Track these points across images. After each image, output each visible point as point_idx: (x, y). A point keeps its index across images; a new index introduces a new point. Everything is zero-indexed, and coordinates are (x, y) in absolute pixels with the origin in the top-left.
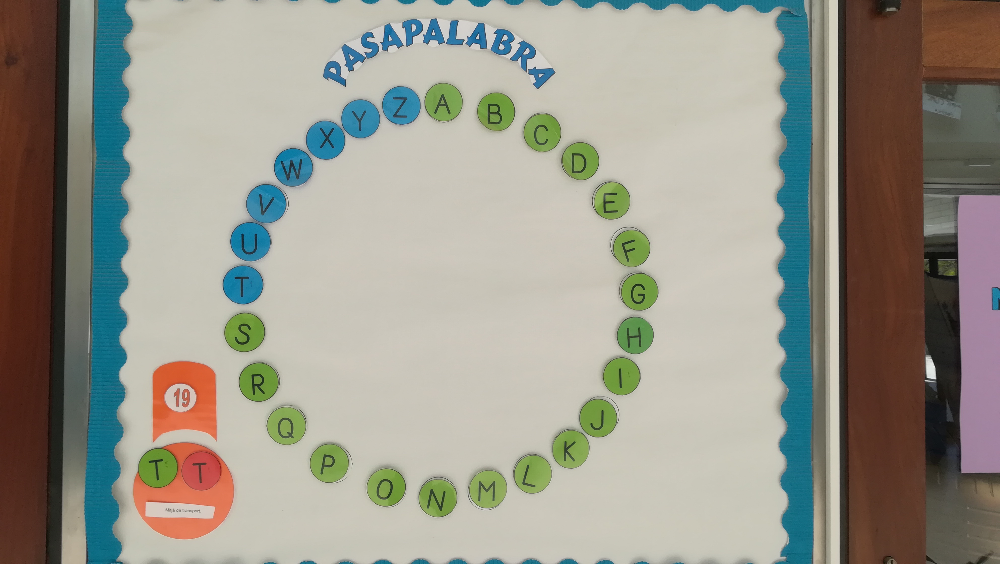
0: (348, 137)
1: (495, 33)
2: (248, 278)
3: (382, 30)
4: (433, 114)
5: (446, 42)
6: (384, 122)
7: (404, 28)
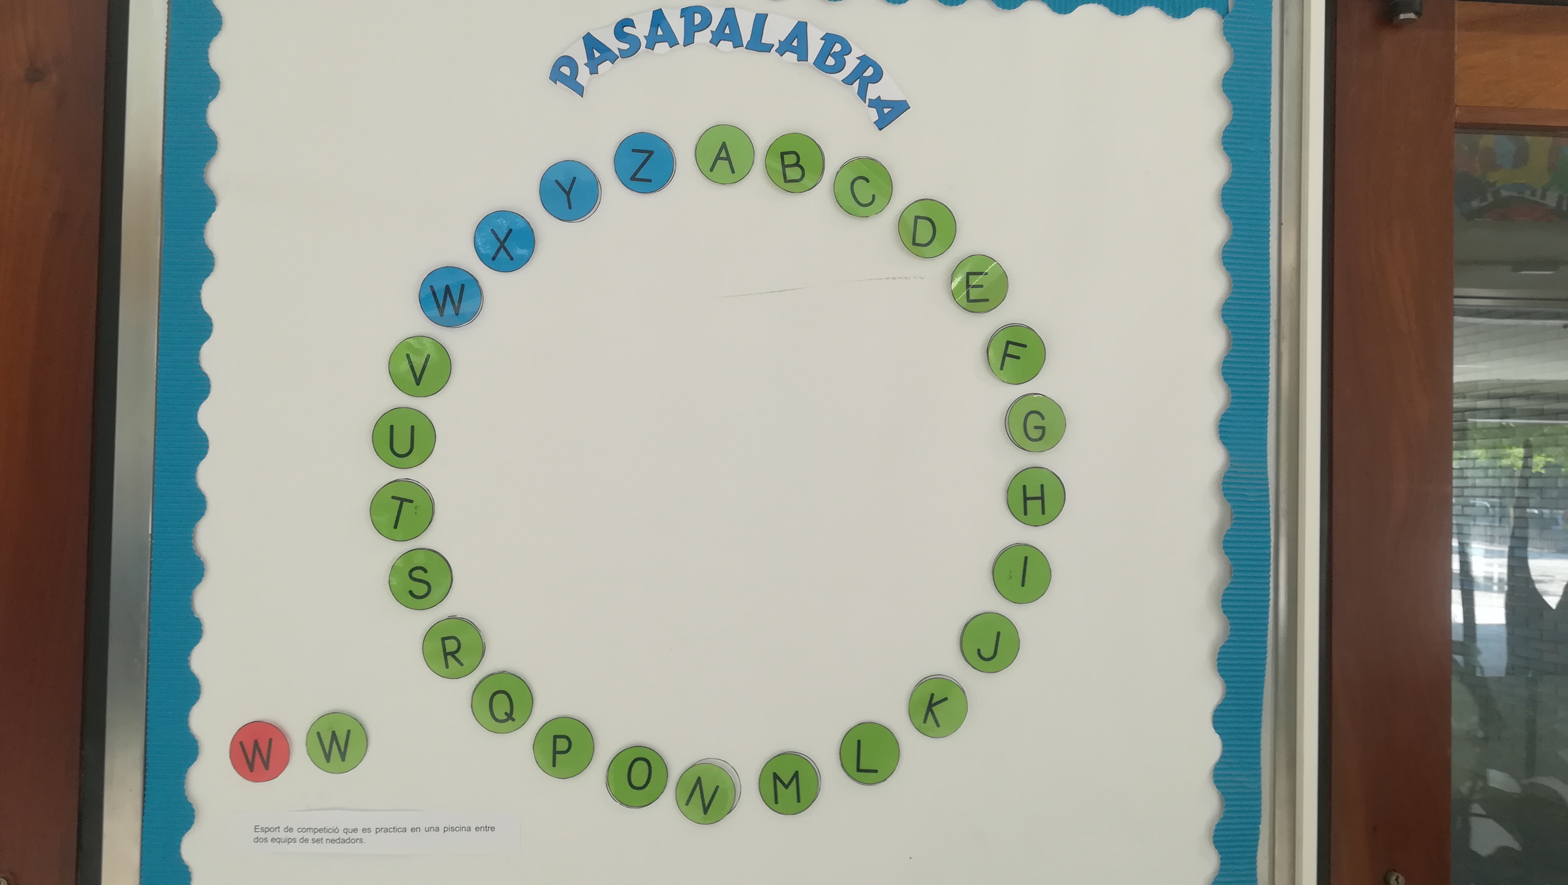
1: (821, 39)
3: (648, 15)
5: (745, 45)
7: (683, 18)
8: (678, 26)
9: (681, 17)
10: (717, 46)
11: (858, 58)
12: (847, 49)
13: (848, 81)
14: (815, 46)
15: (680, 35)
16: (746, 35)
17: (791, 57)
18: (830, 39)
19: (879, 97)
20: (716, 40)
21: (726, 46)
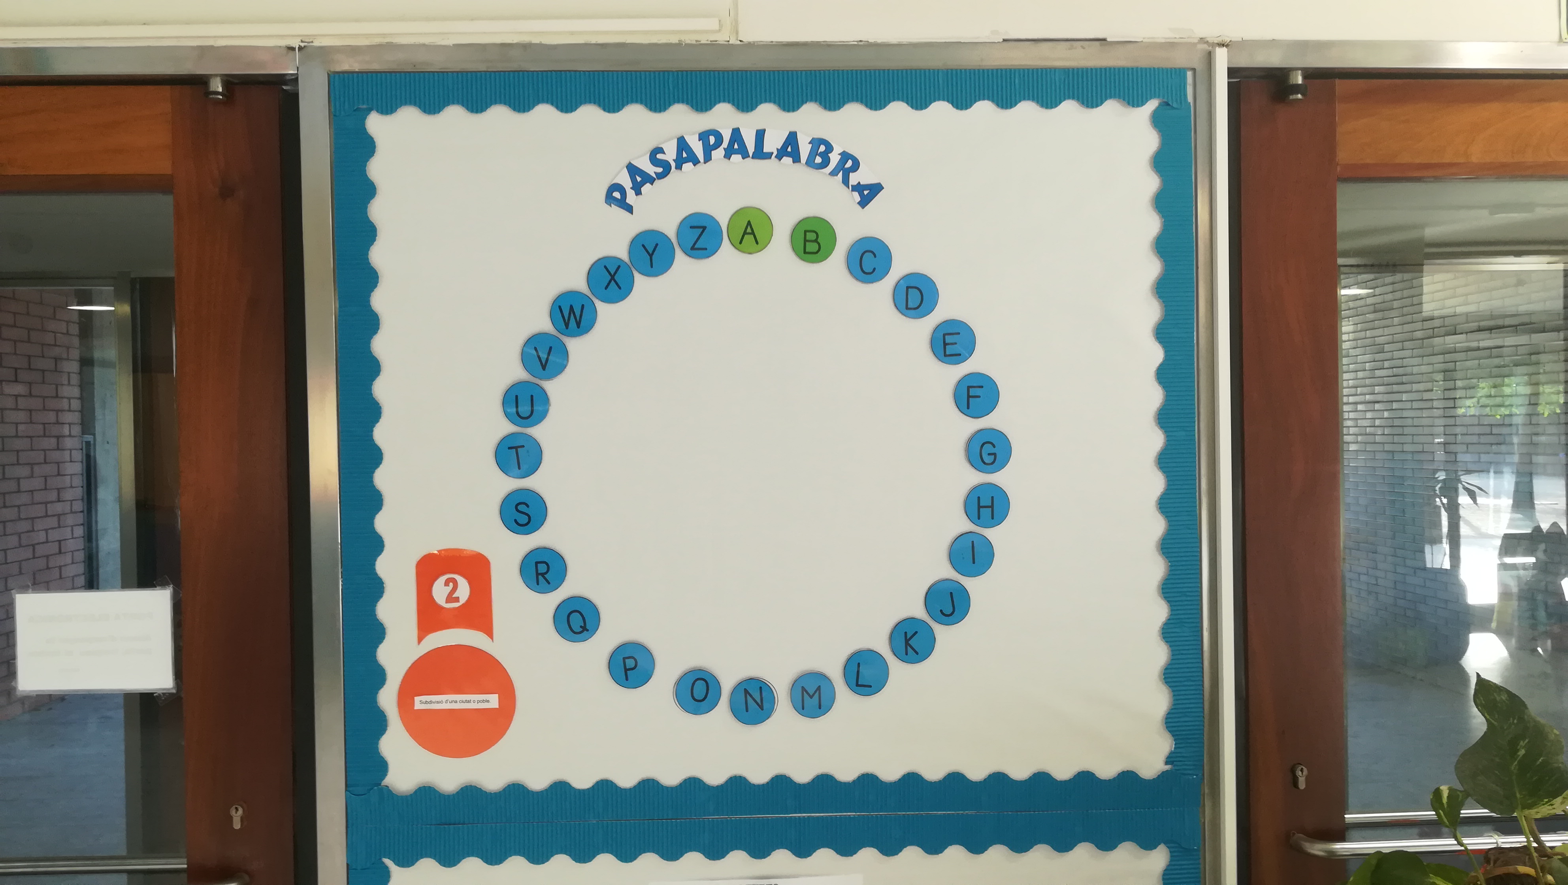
0: (637, 275)
1: (809, 143)
2: (523, 446)
3: (674, 143)
4: (737, 243)
5: (751, 156)
6: (680, 257)
7: (701, 141)
8: (698, 148)
9: (699, 140)
10: (729, 159)
11: (839, 154)
12: (829, 148)
13: (833, 173)
14: (805, 150)
15: (700, 154)
16: (751, 149)
17: (787, 160)
18: (816, 142)
19: (859, 183)
20: (728, 156)
21: (736, 158)
